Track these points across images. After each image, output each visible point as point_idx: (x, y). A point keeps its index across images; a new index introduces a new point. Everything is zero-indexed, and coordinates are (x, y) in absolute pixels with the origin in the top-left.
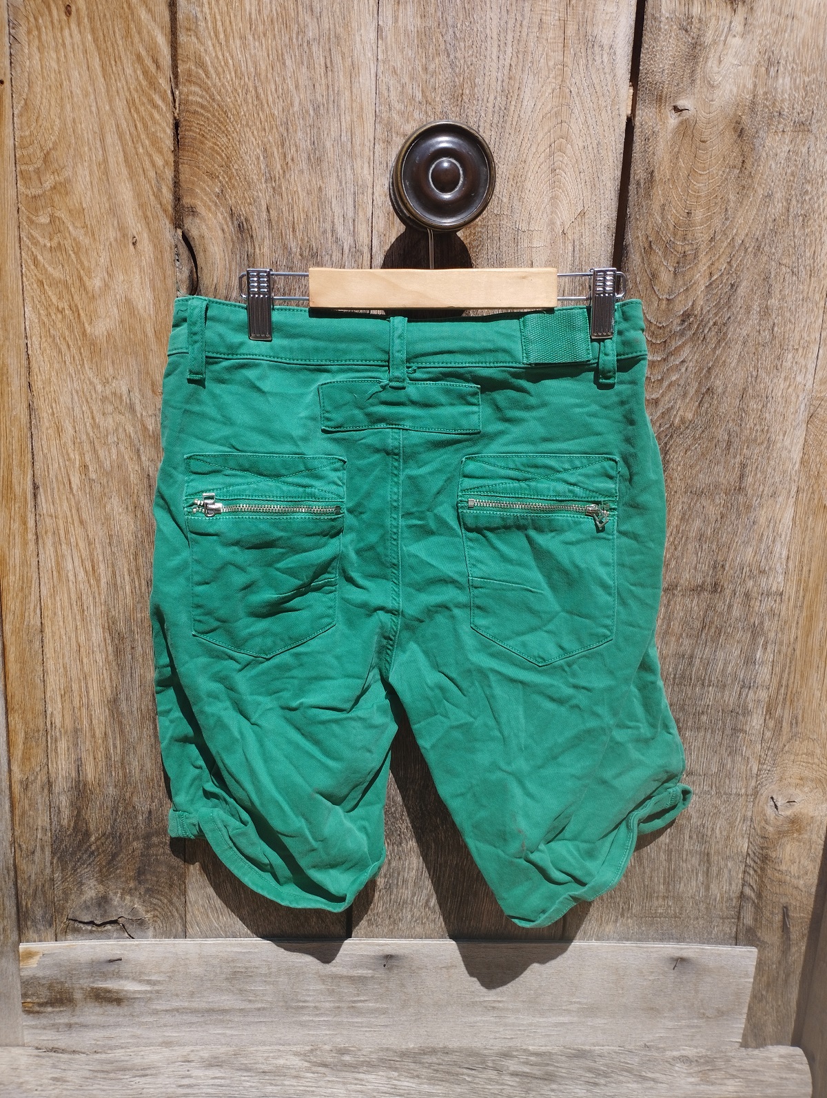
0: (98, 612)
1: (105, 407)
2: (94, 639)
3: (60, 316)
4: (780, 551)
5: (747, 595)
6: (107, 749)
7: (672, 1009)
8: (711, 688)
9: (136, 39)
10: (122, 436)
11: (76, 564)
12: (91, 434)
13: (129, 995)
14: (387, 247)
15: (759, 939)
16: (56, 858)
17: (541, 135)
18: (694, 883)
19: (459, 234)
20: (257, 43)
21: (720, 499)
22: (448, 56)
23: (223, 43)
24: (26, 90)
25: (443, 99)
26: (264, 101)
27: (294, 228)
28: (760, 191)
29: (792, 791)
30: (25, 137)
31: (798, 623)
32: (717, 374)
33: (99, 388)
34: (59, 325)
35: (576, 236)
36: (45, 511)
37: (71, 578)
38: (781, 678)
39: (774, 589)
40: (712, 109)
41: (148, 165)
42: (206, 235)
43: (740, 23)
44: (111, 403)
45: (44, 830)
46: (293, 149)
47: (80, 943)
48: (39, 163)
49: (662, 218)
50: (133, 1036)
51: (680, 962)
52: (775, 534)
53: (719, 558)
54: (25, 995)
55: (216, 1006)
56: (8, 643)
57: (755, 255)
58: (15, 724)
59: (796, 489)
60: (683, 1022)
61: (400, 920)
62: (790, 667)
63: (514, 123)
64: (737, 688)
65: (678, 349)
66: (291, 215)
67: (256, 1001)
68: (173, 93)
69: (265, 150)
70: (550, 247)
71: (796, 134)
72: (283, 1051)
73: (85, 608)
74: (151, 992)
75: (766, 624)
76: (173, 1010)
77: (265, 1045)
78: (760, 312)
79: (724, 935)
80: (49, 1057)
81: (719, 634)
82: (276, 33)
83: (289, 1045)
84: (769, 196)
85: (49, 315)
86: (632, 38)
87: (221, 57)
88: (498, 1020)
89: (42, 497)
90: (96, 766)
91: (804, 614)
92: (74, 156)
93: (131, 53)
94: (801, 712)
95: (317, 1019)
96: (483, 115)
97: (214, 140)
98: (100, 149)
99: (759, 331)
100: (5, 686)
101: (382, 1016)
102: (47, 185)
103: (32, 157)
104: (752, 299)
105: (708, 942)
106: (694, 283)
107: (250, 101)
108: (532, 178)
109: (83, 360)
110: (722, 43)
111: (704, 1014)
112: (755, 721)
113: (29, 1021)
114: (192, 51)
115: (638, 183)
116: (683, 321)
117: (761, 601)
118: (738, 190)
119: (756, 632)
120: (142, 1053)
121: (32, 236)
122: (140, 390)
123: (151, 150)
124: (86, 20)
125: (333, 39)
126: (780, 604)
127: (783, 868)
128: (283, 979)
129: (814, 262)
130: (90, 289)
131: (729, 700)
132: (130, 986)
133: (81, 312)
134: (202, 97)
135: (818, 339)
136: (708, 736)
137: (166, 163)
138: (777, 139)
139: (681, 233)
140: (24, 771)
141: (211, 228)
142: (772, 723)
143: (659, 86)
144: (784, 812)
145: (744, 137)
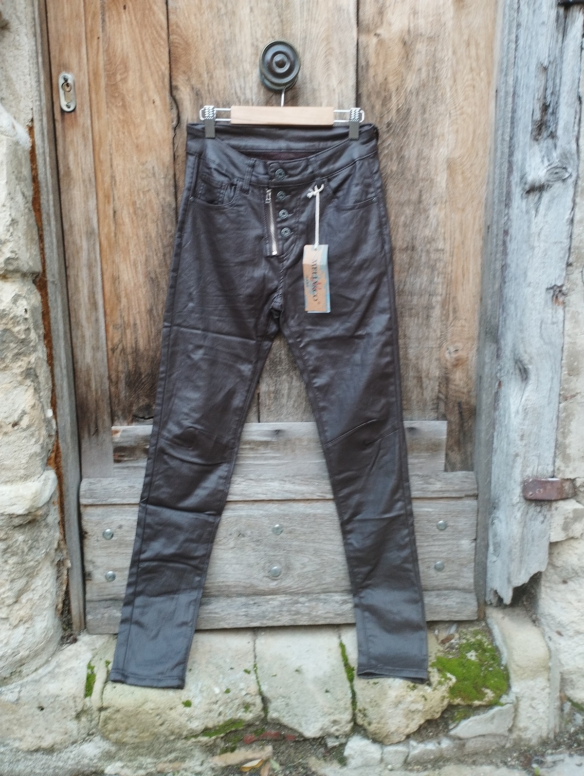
0: (142, 269)
2: (141, 281)
5: (428, 251)
6: (148, 333)
8: (415, 296)
9: (153, 18)
15: (448, 419)
16: (127, 385)
17: (321, 49)
20: (201, 17)
22: (280, 17)
23: (187, 17)
25: (279, 35)
26: (205, 40)
27: (219, 93)
28: (416, 68)
32: (405, 150)
35: (340, 91)
38: (447, 290)
39: (440, 248)
40: (391, 34)
41: (159, 69)
42: (183, 97)
44: (146, 173)
45: (122, 372)
46: (218, 59)
48: (114, 71)
49: (374, 81)
53: (413, 234)
54: (114, 452)
57: (417, 95)
58: (108, 322)
61: (282, 414)
63: (309, 44)
65: (387, 138)
66: (218, 87)
68: (168, 39)
69: (206, 60)
71: (429, 42)
73: (137, 267)
75: (437, 265)
78: (421, 121)
81: (417, 270)
82: (209, 12)
84: (420, 70)
87: (186, 23)
89: (118, 216)
90: (144, 342)
94: (457, 307)
96: (296, 41)
97: (185, 58)
99: (422, 129)
100: (104, 303)
102: (118, 80)
104: (417, 115)
106: (391, 110)
107: (199, 41)
108: (318, 67)
110: (393, 6)
112: (437, 311)
113: (117, 465)
114: (175, 21)
115: (363, 67)
116: (388, 127)
117: (434, 253)
118: (406, 68)
123: (160, 64)
124: (132, 11)
125: (232, 13)
126: (443, 254)
127: (456, 383)
129: (442, 98)
130: (136, 123)
131: (424, 302)
133: (132, 133)
134: (179, 40)
136: (416, 320)
137: (166, 68)
138: (421, 45)
139: (383, 87)
140: (112, 344)
141: (185, 95)
142: (444, 312)
143: (368, 25)
144: (454, 355)
145: (407, 45)
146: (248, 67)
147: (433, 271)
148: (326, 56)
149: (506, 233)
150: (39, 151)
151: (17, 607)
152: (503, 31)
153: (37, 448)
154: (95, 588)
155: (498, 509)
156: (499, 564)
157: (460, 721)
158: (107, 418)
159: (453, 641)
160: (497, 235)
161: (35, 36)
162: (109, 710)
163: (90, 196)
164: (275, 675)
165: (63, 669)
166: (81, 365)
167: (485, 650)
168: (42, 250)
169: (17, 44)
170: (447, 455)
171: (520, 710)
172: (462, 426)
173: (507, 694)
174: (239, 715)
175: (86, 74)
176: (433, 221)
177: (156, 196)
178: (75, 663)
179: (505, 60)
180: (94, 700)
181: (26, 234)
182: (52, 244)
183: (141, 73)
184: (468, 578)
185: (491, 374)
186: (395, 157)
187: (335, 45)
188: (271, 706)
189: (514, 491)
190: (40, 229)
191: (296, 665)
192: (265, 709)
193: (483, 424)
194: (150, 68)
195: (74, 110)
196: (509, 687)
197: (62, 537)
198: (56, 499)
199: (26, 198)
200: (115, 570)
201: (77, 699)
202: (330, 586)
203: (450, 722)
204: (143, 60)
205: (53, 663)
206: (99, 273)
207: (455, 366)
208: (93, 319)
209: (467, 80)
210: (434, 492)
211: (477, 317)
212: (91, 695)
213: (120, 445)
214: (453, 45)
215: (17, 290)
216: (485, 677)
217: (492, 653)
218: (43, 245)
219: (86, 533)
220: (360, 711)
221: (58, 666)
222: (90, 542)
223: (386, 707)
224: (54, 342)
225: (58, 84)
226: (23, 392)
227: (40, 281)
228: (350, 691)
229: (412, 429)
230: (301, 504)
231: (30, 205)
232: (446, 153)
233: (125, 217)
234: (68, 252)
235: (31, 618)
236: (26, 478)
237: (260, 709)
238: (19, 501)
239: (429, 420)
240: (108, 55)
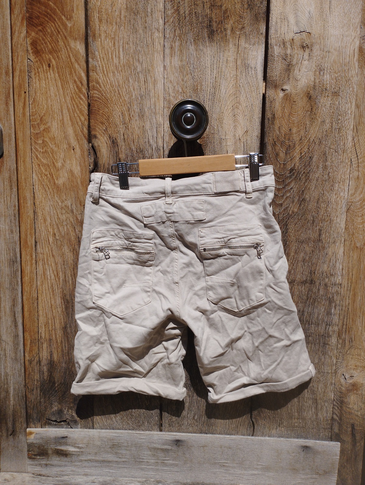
0: (59, 291)
1: (62, 211)
2: (57, 302)
3: (46, 177)
4: (339, 266)
5: (326, 285)
6: (62, 348)
7: (303, 470)
8: (312, 325)
9: (74, 75)
10: (69, 222)
11: (51, 272)
12: (57, 222)
13: (70, 453)
14: (170, 147)
15: (341, 439)
16: (42, 393)
17: (229, 103)
18: (310, 412)
19: (198, 141)
20: (119, 74)
21: (311, 244)
22: (191, 75)
23: (106, 75)
24: (34, 95)
25: (190, 91)
26: (122, 95)
27: (133, 141)
28: (320, 120)
29: (352, 371)
30: (34, 112)
31: (349, 297)
32: (306, 193)
33: (60, 204)
34: (45, 181)
35: (245, 140)
36: (39, 252)
37: (49, 278)
38: (343, 321)
39: (337, 282)
40: (297, 89)
41: (78, 120)
42: (100, 145)
43: (307, 56)
44: (65, 209)
45: (37, 381)
46: (133, 112)
47: (51, 429)
48: (39, 121)
49: (279, 132)
50: (72, 471)
51: (306, 448)
52: (336, 259)
53: (312, 269)
54: (28, 451)
55: (106, 459)
56: (24, 304)
58: (27, 337)
59: (344, 240)
60: (309, 476)
61: (183, 425)
62: (347, 316)
63: (218, 98)
64: (324, 325)
65: (289, 183)
66: (132, 136)
67: (122, 458)
68: (87, 94)
69: (122, 113)
70: (234, 145)
71: (333, 97)
72: (134, 480)
73: (54, 290)
74: (79, 452)
75: (335, 297)
76: (88, 460)
77: (126, 477)
78: (323, 168)
79: (325, 437)
80: (37, 477)
81: (315, 302)
82: (126, 70)
83: (137, 478)
84: (324, 122)
85: (42, 177)
86: (263, 64)
87: (105, 80)
88: (226, 471)
89: (38, 246)
90: (58, 355)
91: (352, 293)
92: (52, 118)
93: (72, 80)
94: (353, 336)
95: (148, 467)
96: (206, 96)
97: (103, 110)
98: (61, 115)
99: (323, 175)
100: (23, 321)
101: (176, 467)
102: (42, 129)
103: (36, 119)
104: (319, 163)
105: (319, 440)
106: (294, 157)
107: (116, 95)
108: (226, 119)
109: (54, 193)
110: (300, 64)
111: (318, 473)
112: (333, 340)
113: (31, 462)
114: (94, 78)
115: (269, 119)
116: (291, 172)
117: (332, 287)
118: (310, 120)
119: (331, 301)
120: (75, 478)
121: (36, 148)
122: (75, 204)
123: (80, 115)
124: (56, 69)
125: (147, 71)
126: (340, 289)
127: (351, 406)
128: (134, 449)
129: (344, 147)
130: (57, 167)
131: (321, 330)
132: (71, 449)
133: (54, 175)
134: (98, 95)
135: (348, 178)
136: (313, 346)
137: (85, 119)
138: (325, 99)
139: (287, 137)
140: (29, 356)
141: (102, 143)
142: (340, 341)
143: (275, 82)
144: (349, 381)
145: (312, 99)
148: (233, 110)
158: (23, 421)
172: (354, 446)
176: (331, 257)
183: (63, 124)
187: (242, 99)
213: (33, 445)
232: (346, 197)
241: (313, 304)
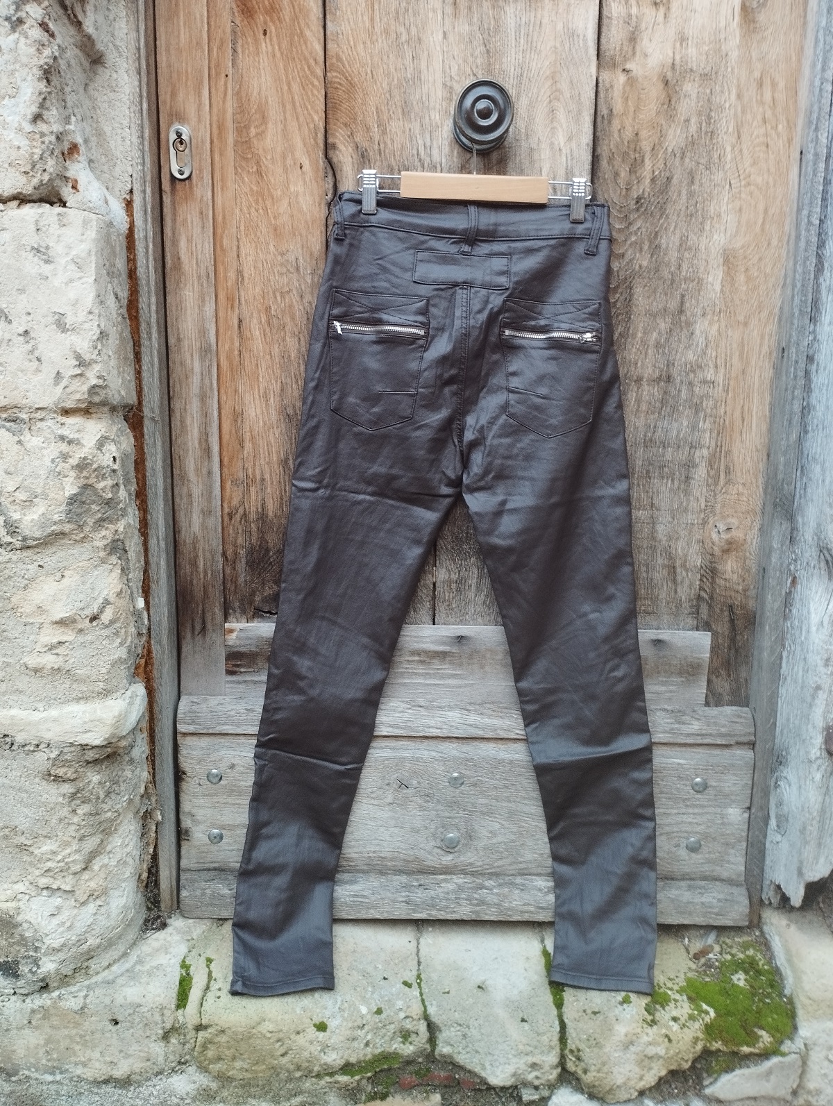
0: (276, 401)
1: (282, 269)
2: (273, 419)
4: (711, 353)
5: (690, 383)
6: (280, 492)
8: (669, 448)
12: (274, 287)
15: (713, 629)
16: (248, 566)
17: (543, 91)
18: (665, 589)
20: (372, 46)
21: (669, 318)
22: (485, 47)
23: (353, 47)
24: (240, 79)
25: (483, 72)
26: (377, 80)
27: (394, 154)
28: (682, 118)
29: (729, 520)
30: (239, 107)
32: (662, 236)
33: (279, 257)
34: (256, 219)
35: (568, 151)
36: (245, 336)
37: (261, 378)
39: (708, 378)
40: (647, 70)
41: (309, 121)
42: (342, 160)
43: (661, 17)
44: (286, 266)
45: (242, 547)
46: (394, 107)
47: (262, 625)
48: (247, 122)
49: (620, 138)
53: (670, 358)
54: (227, 659)
56: (222, 422)
57: (682, 158)
58: (225, 475)
59: (718, 311)
60: (663, 688)
61: (467, 613)
62: (722, 433)
63: (527, 84)
65: (635, 220)
66: (392, 145)
68: (324, 78)
69: (378, 108)
70: (550, 159)
71: (702, 81)
73: (268, 398)
75: (704, 403)
78: (687, 194)
79: (689, 625)
81: (673, 410)
84: (688, 121)
85: (250, 213)
87: (351, 55)
89: (244, 326)
90: (274, 504)
91: (730, 397)
93: (301, 55)
94: (732, 465)
95: (415, 681)
96: (507, 80)
97: (347, 104)
98: (282, 113)
99: (687, 207)
100: (220, 449)
101: (457, 680)
103: (243, 119)
106: (643, 178)
107: (369, 80)
108: (539, 117)
110: (651, 29)
112: (701, 471)
113: (230, 678)
114: (335, 52)
115: (603, 117)
116: (637, 202)
117: (700, 387)
118: (667, 118)
122: (303, 258)
123: (311, 111)
124: (275, 37)
125: (417, 41)
126: (713, 389)
127: (727, 576)
129: (720, 161)
130: (274, 196)
131: (682, 457)
133: (269, 211)
134: (340, 79)
136: (670, 482)
137: (320, 118)
138: (690, 85)
139: (632, 146)
140: (230, 507)
141: (345, 156)
142: (712, 473)
143: (613, 58)
144: (725, 536)
145: (669, 85)
146: (437, 117)
147: (697, 412)
148: (550, 102)
149: (810, 359)
150: (139, 235)
151: (86, 876)
152: (814, 66)
153: (122, 653)
154: (193, 851)
155: (786, 765)
156: (785, 846)
157: (719, 1075)
158: (218, 611)
159: (711, 956)
160: (797, 362)
161: (139, 74)
162: (209, 1031)
163: (207, 298)
164: (448, 993)
165: (147, 967)
166: (185, 536)
167: (759, 972)
168: (138, 373)
169: (114, 84)
170: (709, 681)
171: (810, 1063)
172: (733, 640)
173: (792, 1039)
174: (394, 1046)
175: (208, 126)
176: (700, 339)
177: (298, 299)
178: (162, 959)
179: (816, 108)
180: (190, 1014)
181: (117, 352)
182: (152, 365)
183: (285, 126)
184: (736, 864)
185: (781, 565)
186: (646, 247)
187: (564, 86)
188: (442, 1037)
189: (813, 741)
190: (137, 344)
191: (479, 979)
192: (432, 1040)
193: (765, 639)
194: (297, 119)
195: (189, 178)
196: (795, 1028)
197: (150, 778)
198: (145, 724)
199: (119, 301)
200: (222, 827)
201: (166, 1011)
202: (530, 866)
203: (705, 1075)
204: (289, 107)
205: (133, 958)
206: (216, 406)
207: (726, 551)
208: (205, 471)
209: (758, 136)
210: (689, 735)
211: (761, 481)
212: (184, 1006)
213: (235, 650)
214: (739, 86)
215: (103, 430)
216: (759, 1012)
217: (771, 977)
218: (140, 367)
219: (185, 773)
220: (572, 1051)
221: (140, 961)
222: (188, 787)
223: (611, 1049)
224: (150, 503)
225: (168, 141)
226: (106, 573)
227: (133, 417)
228: (557, 1022)
229: (658, 643)
230: (492, 745)
231: (124, 311)
232: (722, 242)
233: (255, 330)
234: (174, 376)
235: (105, 892)
236: (105, 694)
237: (424, 1041)
238: (96, 726)
239: (684, 629)
240: (240, 99)
241: (671, 415)
